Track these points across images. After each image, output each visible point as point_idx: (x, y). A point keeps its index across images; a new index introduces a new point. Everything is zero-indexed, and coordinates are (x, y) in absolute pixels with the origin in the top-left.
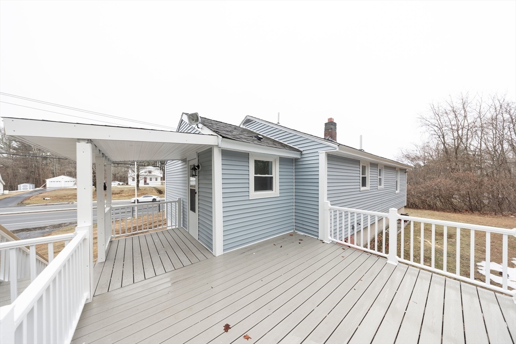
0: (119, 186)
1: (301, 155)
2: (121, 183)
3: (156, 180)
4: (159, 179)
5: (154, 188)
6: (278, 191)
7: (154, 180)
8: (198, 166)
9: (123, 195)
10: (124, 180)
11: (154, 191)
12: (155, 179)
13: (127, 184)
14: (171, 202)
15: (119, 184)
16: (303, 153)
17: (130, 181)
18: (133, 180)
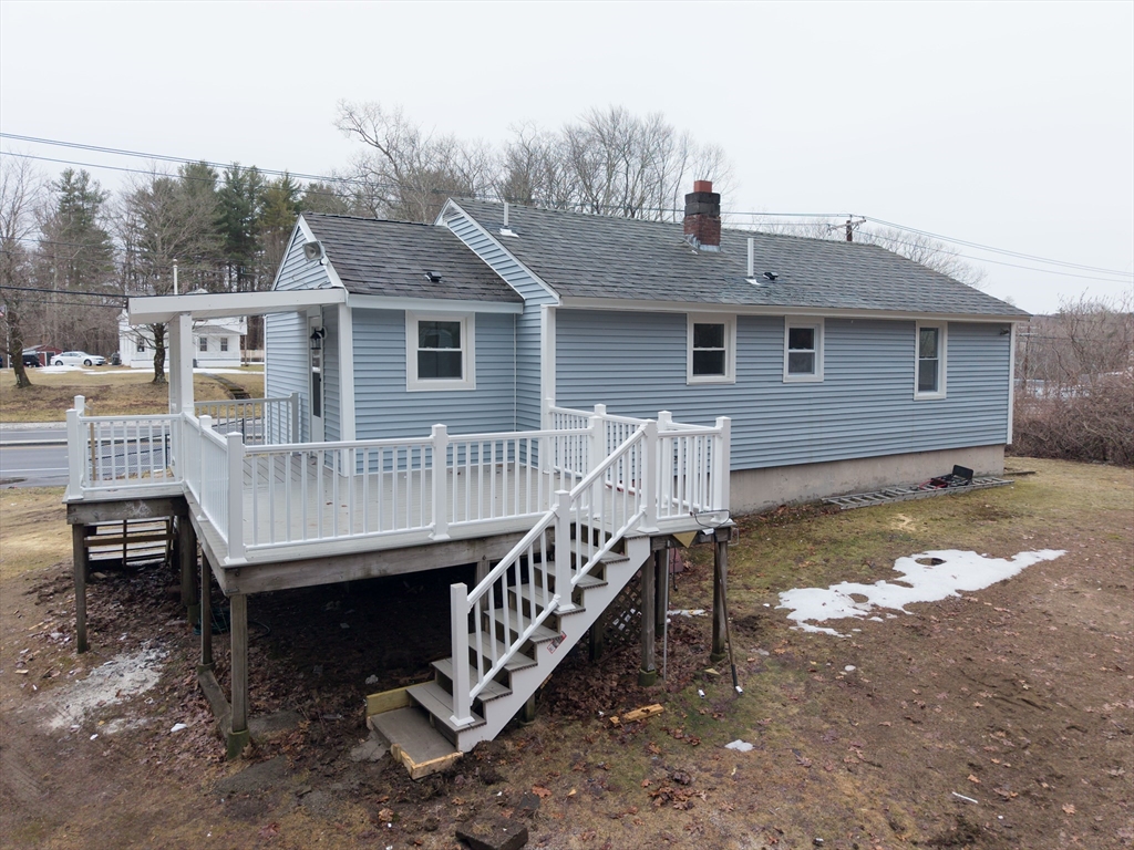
0: (91, 372)
1: (524, 307)
2: (95, 359)
3: (224, 348)
4: (235, 345)
5: (218, 378)
6: (473, 380)
7: (214, 347)
8: (322, 332)
9: (109, 402)
10: (104, 345)
11: (219, 392)
12: (219, 345)
13: (117, 362)
14: (279, 400)
15: (88, 363)
16: (527, 303)
17: (127, 350)
18: (141, 348)
